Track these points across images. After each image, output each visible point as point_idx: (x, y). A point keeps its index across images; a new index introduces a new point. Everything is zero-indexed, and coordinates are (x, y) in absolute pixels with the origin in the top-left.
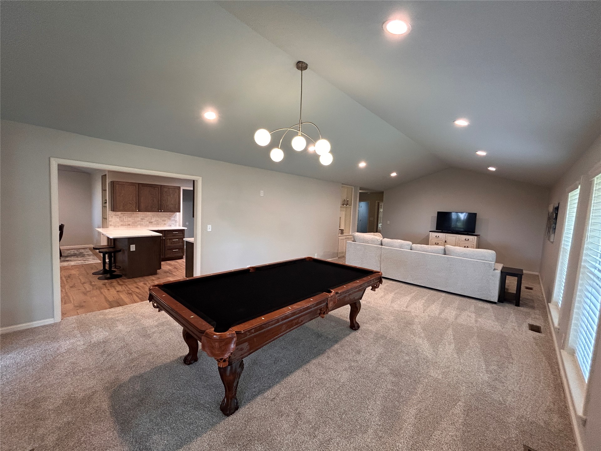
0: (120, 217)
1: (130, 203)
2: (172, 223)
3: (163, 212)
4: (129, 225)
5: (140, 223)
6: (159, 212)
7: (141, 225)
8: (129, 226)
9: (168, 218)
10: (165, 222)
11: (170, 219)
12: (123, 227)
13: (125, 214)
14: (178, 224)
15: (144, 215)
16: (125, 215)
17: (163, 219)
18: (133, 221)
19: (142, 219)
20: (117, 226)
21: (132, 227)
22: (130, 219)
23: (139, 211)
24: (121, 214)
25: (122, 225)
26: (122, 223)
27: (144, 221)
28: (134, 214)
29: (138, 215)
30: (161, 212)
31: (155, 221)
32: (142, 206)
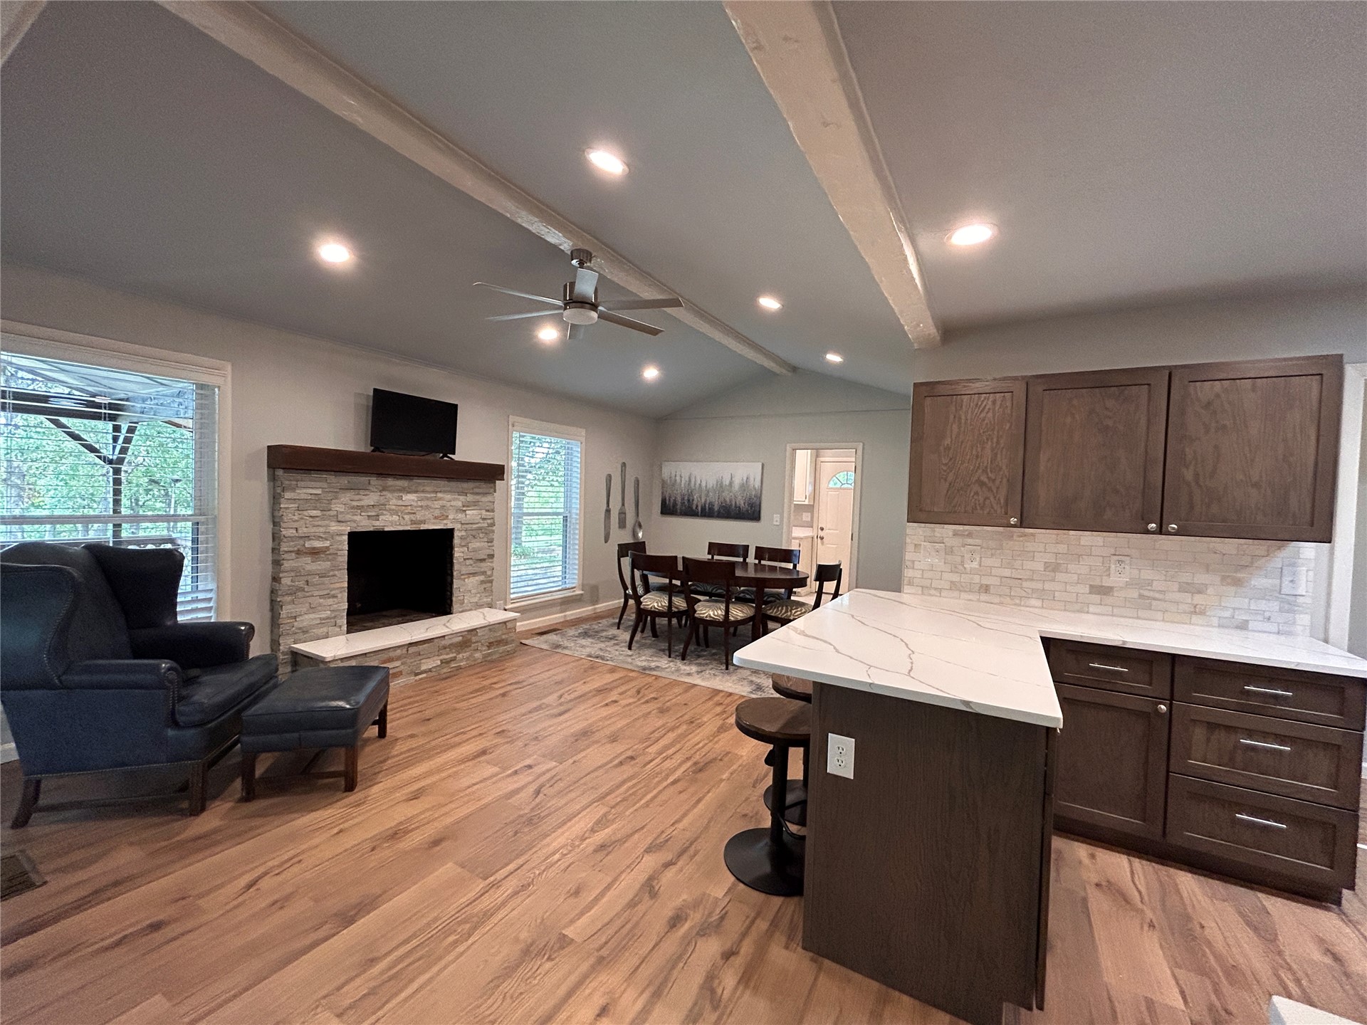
0: (950, 551)
1: (982, 484)
2: (1256, 612)
3: (1177, 533)
4: (986, 589)
5: (1039, 586)
6: (1148, 532)
7: (1042, 595)
8: (984, 597)
9: (1224, 578)
10: (1198, 599)
11: (1238, 583)
12: (956, 594)
13: (970, 535)
14: (1304, 619)
15: (1062, 548)
16: (970, 541)
17: (1186, 577)
18: (1007, 573)
19: (1053, 568)
20: (936, 589)
21: (1001, 603)
22: (988, 562)
23: (1021, 524)
24: (955, 534)
25: (954, 586)
26: (955, 578)
27: (1060, 576)
28: (1011, 537)
29: (1030, 546)
30: (1161, 531)
31: (1128, 585)
32: (1044, 494)
